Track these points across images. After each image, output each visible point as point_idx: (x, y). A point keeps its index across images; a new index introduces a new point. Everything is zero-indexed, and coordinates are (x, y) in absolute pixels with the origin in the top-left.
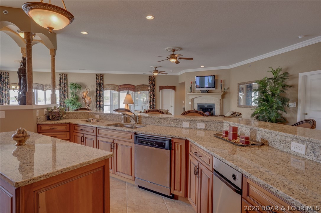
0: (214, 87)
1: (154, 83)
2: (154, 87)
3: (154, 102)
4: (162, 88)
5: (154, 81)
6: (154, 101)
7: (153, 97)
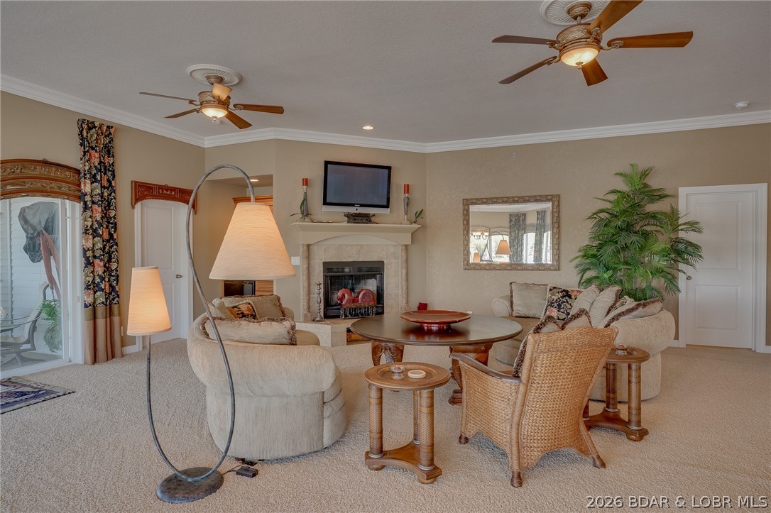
0: (387, 206)
1: (109, 160)
2: (108, 181)
3: (110, 260)
4: (143, 191)
5: (108, 151)
6: (110, 254)
7: (106, 236)
